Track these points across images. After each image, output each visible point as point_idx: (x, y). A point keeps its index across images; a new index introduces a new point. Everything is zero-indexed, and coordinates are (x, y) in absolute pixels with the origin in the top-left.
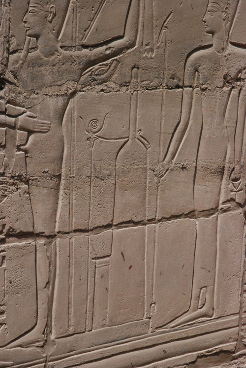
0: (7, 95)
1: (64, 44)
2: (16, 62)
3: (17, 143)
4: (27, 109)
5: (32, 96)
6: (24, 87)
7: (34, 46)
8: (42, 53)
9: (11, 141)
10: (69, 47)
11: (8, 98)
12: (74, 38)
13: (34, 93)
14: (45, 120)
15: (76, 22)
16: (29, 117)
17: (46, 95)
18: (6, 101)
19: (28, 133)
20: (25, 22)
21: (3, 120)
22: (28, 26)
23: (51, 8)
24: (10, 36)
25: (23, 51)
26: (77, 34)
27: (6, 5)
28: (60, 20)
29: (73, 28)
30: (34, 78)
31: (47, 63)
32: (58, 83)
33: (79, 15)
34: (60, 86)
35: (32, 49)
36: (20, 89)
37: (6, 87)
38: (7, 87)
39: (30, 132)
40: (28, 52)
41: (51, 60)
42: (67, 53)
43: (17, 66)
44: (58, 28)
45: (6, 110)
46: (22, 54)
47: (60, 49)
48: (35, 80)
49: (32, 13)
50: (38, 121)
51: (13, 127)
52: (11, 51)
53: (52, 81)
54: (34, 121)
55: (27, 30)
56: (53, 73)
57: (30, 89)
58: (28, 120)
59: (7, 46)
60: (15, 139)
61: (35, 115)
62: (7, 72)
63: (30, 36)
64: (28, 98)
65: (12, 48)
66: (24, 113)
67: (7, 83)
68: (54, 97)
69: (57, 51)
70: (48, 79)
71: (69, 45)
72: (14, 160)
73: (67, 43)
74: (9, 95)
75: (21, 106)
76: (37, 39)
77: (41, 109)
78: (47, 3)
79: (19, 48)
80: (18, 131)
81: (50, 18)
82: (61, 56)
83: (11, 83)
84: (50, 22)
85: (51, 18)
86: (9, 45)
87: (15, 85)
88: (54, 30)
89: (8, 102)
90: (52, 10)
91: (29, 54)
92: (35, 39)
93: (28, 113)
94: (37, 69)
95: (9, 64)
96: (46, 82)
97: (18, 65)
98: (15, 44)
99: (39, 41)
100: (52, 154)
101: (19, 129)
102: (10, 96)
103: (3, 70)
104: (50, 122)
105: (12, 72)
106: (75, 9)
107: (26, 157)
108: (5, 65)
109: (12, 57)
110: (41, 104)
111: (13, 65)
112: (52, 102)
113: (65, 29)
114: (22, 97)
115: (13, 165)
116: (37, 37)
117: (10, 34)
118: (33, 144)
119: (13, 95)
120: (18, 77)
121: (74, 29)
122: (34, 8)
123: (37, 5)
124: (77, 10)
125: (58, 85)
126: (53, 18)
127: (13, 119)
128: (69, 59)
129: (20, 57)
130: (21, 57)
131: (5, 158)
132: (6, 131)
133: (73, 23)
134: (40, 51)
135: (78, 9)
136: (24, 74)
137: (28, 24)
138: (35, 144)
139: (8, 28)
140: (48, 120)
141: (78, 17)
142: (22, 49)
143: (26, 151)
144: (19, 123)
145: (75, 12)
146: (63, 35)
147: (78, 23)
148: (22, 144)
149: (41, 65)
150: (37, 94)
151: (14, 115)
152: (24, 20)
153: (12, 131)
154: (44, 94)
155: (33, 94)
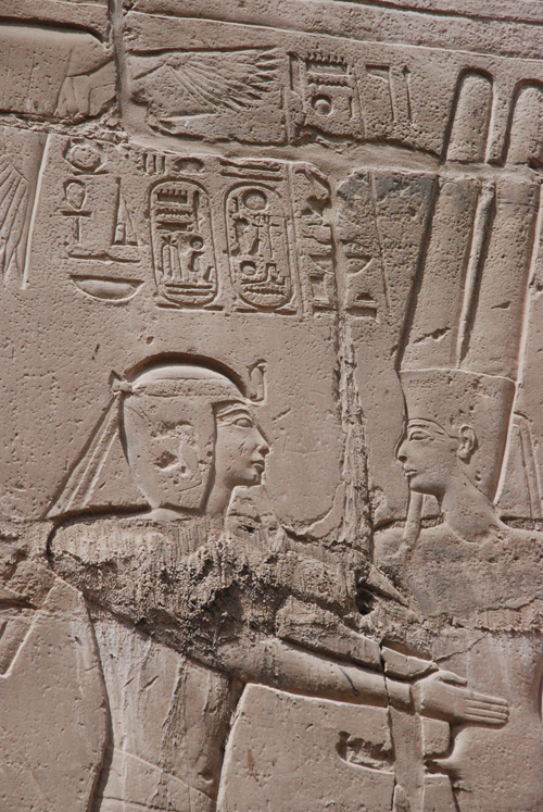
0: (380, 624)
1: (510, 512)
2: (394, 546)
3: (425, 748)
4: (438, 661)
5: (445, 631)
6: (422, 608)
7: (434, 513)
8: (457, 528)
9: (407, 742)
10: (526, 519)
11: (383, 633)
12: (533, 500)
13: (450, 623)
14: (491, 693)
15: (533, 464)
16: (447, 681)
17: (484, 629)
18: (380, 640)
19: (451, 726)
20: (403, 459)
21: (376, 685)
22: (412, 466)
23: (464, 429)
24: (370, 487)
25: (407, 523)
26: (540, 491)
27: (352, 419)
28: (491, 458)
29: (526, 477)
30: (443, 587)
31: (474, 553)
32: (509, 603)
33: (535, 449)
34: (518, 610)
35: (428, 518)
36: (410, 612)
37: (376, 607)
38: (379, 606)
39: (457, 723)
40: (422, 527)
41: (481, 546)
42: (523, 533)
43: (396, 555)
44: (487, 475)
45: (383, 661)
46: (405, 530)
47: (501, 523)
48: (448, 593)
49: (417, 438)
50: (472, 695)
51: (408, 707)
52: (376, 522)
53: (493, 597)
54: (463, 694)
55: (410, 477)
56: (493, 579)
57: (438, 612)
58: (444, 688)
59: (366, 508)
60: (418, 739)
61: (462, 679)
62: (373, 568)
63: (419, 489)
64: (436, 635)
65: (379, 515)
66: (429, 672)
67: (376, 598)
68: (504, 636)
69: (495, 527)
70: (482, 592)
71: (524, 516)
72: (422, 793)
73: (517, 511)
74: (386, 624)
75: (420, 656)
76: (440, 497)
77: (475, 665)
78: (451, 420)
79: (397, 516)
80: (422, 718)
81: (463, 451)
82: (506, 540)
83: (387, 597)
84: (467, 460)
85: (465, 451)
86: (370, 508)
87: (398, 600)
88: (479, 480)
89: (385, 642)
90: (466, 434)
91: (423, 530)
92: (433, 497)
93: (442, 672)
94: (447, 565)
95: (375, 552)
96: (479, 599)
97: (398, 553)
98: (384, 506)
99: (445, 503)
100: (525, 787)
101: (423, 713)
102: (390, 628)
103: (363, 563)
104: (505, 701)
105: (387, 570)
106: (524, 436)
107: (456, 790)
108: (365, 553)
109: (381, 537)
110: (473, 650)
111: (385, 553)
112: (502, 649)
113: (506, 480)
114: (419, 631)
115: (422, 807)
116: (438, 492)
117: (370, 483)
118: (467, 753)
119: (397, 625)
120: (403, 583)
121: (531, 480)
122: (420, 429)
123: (427, 423)
124: (529, 438)
125: (510, 609)
126: (472, 452)
127: (406, 687)
128: (530, 547)
129: (401, 536)
130: (404, 536)
131: (398, 786)
132: (389, 714)
133: (524, 465)
134: (451, 524)
135: (532, 436)
136: (417, 576)
137: (412, 462)
138: (473, 753)
139: (361, 469)
140: (500, 695)
141: (534, 454)
142: (405, 519)
143: (453, 774)
144: (422, 697)
145: (525, 442)
146: (505, 492)
147: (537, 466)
148: (438, 751)
149: (459, 558)
150: (459, 626)
151: (404, 673)
152: (400, 454)
153: (405, 717)
154: (476, 628)
155: (447, 626)
